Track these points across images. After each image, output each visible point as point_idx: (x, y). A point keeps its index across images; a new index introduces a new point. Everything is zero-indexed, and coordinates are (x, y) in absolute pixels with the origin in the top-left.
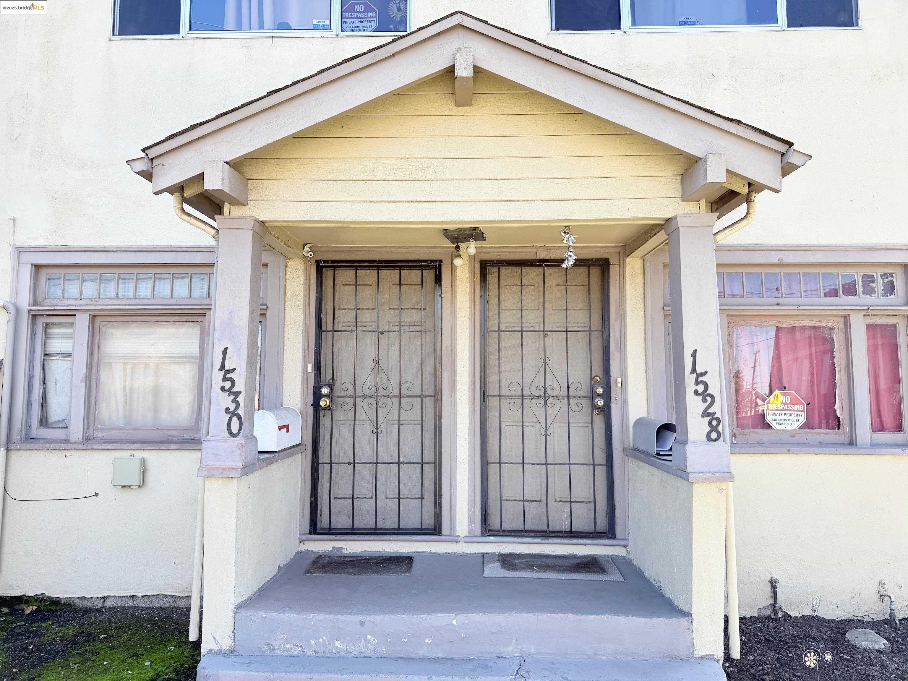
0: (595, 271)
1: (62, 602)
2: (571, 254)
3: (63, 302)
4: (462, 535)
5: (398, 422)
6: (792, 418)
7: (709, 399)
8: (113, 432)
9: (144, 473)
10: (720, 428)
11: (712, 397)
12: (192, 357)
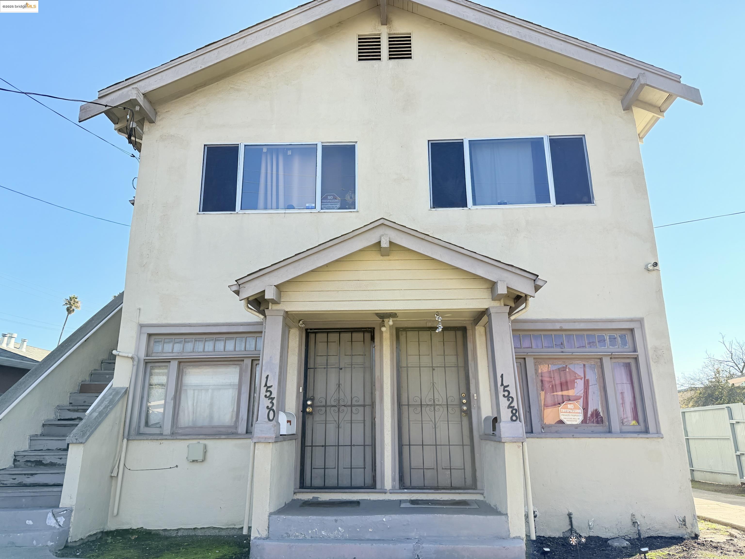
0: (459, 334)
1: (153, 532)
2: (440, 325)
3: (163, 355)
4: (388, 489)
5: (350, 422)
6: (575, 417)
7: (511, 399)
8: (187, 429)
9: (205, 453)
10: (517, 414)
11: (512, 398)
12: (234, 385)
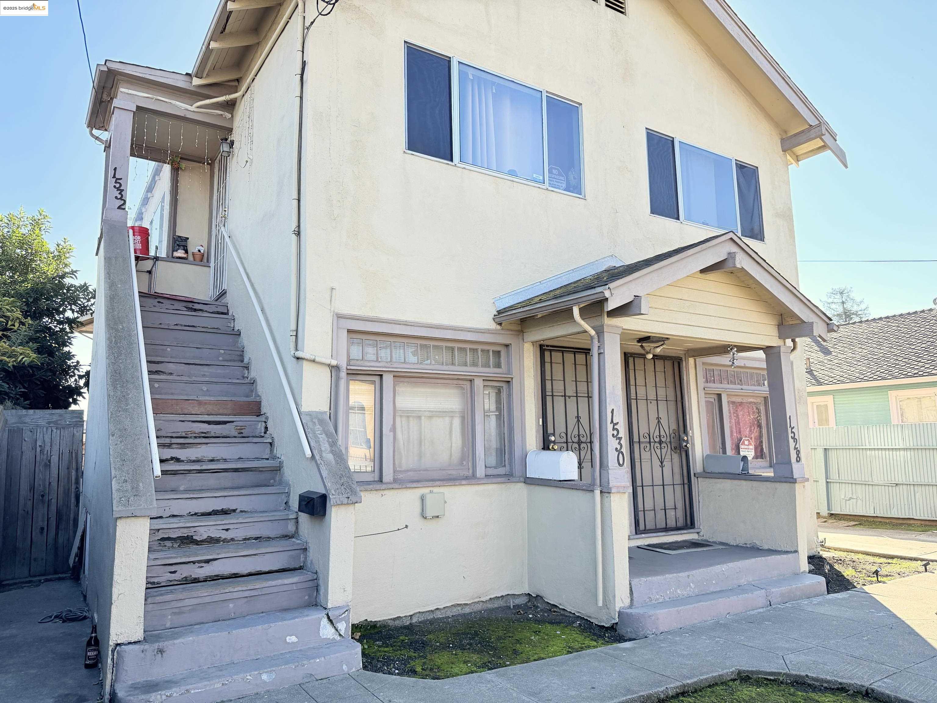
0: (676, 364)
1: (378, 625)
3: (366, 363)
6: (750, 453)
7: (795, 441)
8: (409, 473)
9: (445, 505)
10: (800, 455)
